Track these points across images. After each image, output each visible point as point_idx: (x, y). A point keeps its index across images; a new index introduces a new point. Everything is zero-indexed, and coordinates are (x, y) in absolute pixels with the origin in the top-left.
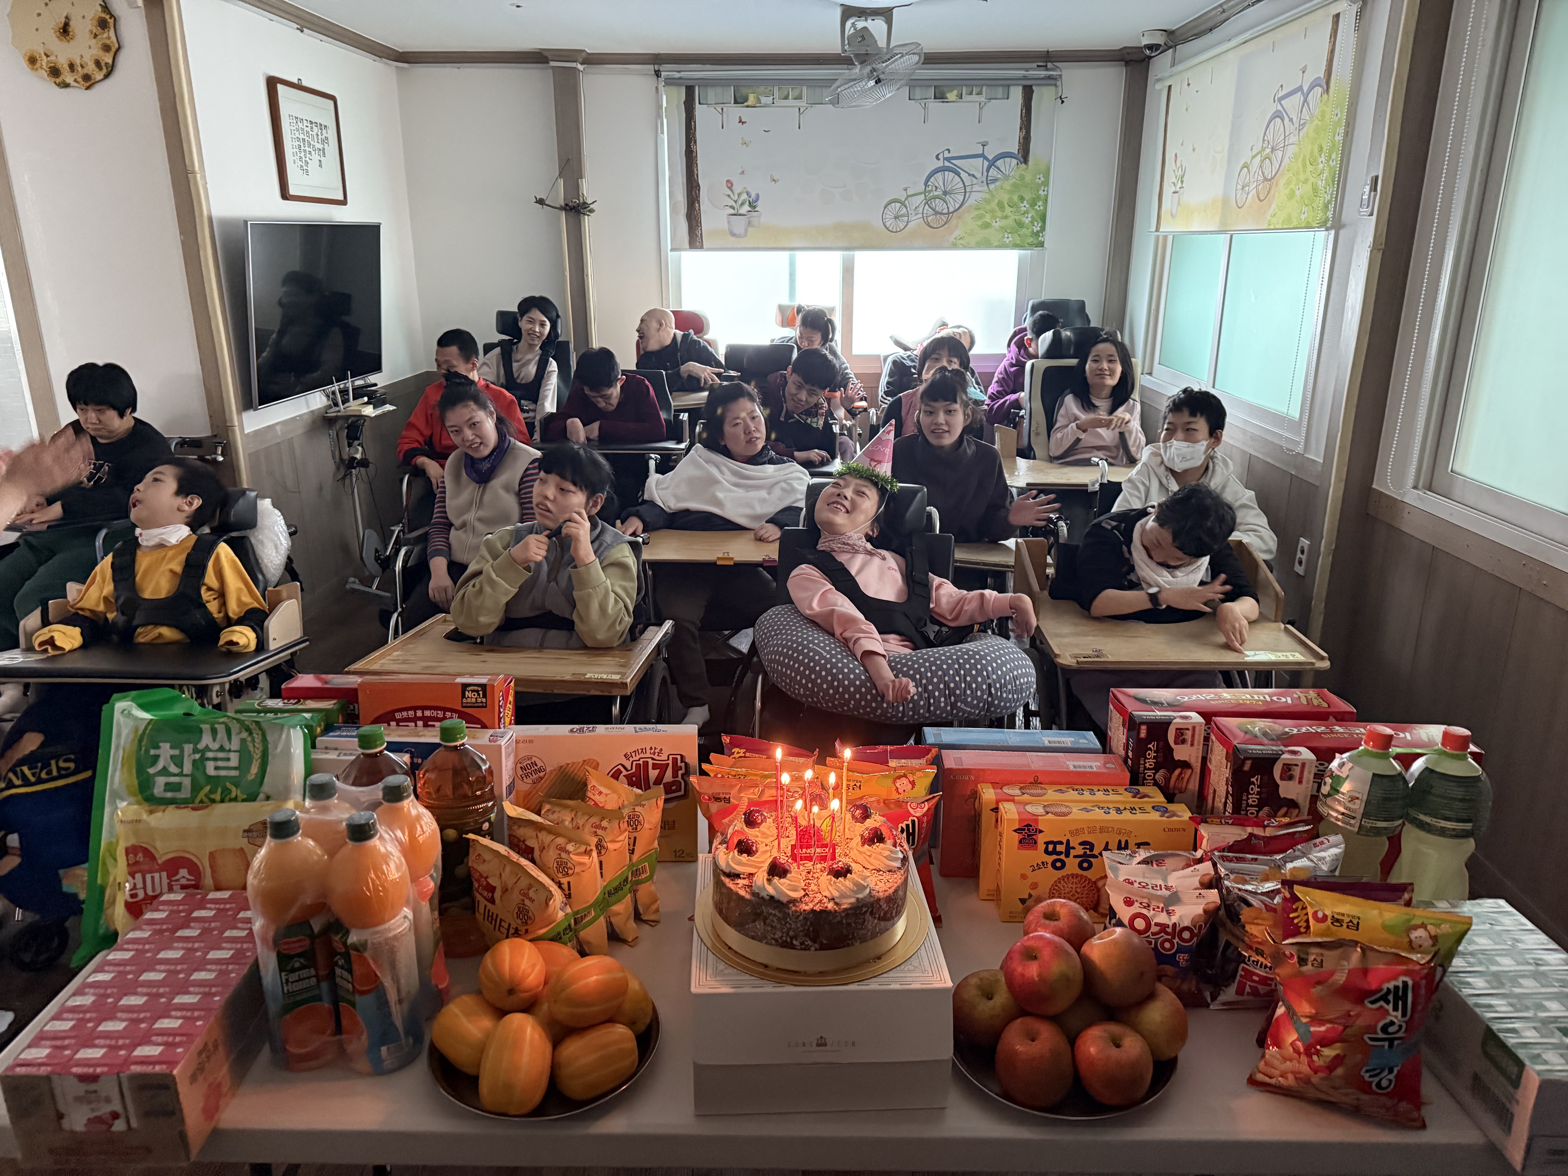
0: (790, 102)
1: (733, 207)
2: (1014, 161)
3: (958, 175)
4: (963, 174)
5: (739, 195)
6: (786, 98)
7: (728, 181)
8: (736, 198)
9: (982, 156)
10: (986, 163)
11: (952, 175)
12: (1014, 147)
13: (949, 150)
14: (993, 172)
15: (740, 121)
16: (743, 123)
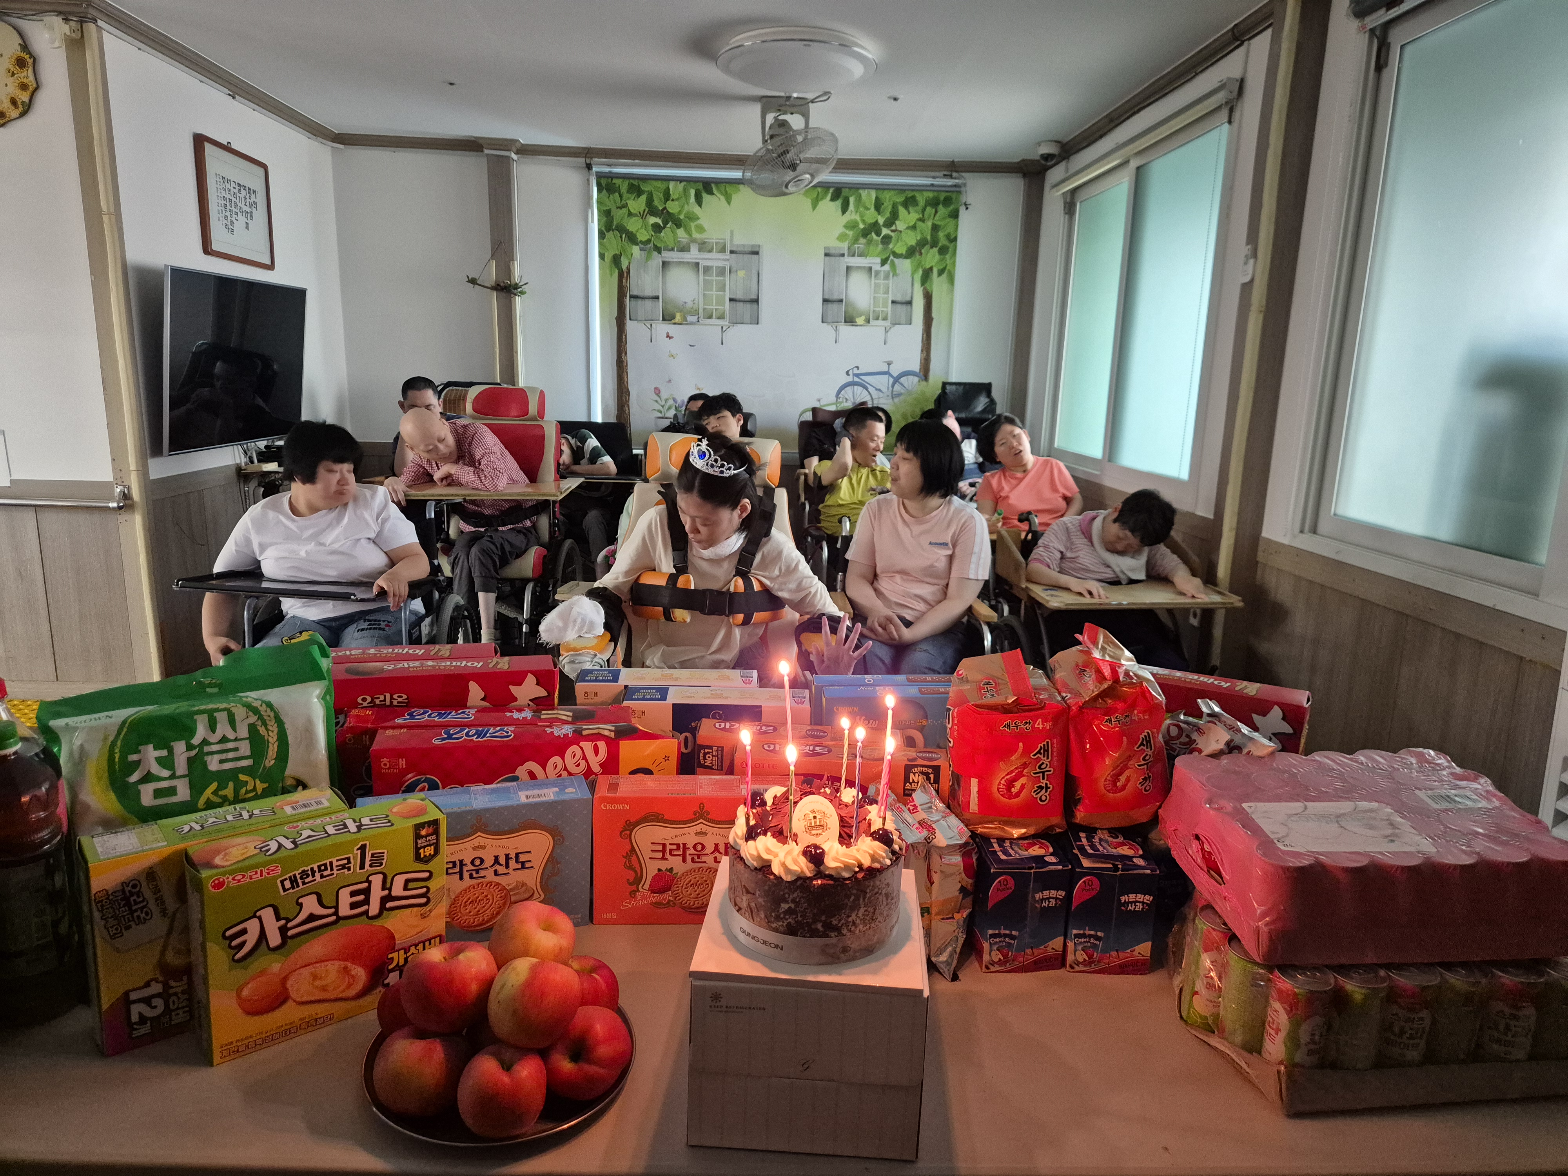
0: (714, 321)
1: (661, 412)
2: (916, 379)
3: (867, 389)
4: (871, 389)
5: (666, 401)
6: (710, 317)
7: (656, 388)
8: (663, 403)
9: (887, 373)
10: (891, 380)
11: (860, 389)
12: (916, 366)
13: (858, 368)
14: (897, 387)
15: (668, 336)
16: (670, 338)
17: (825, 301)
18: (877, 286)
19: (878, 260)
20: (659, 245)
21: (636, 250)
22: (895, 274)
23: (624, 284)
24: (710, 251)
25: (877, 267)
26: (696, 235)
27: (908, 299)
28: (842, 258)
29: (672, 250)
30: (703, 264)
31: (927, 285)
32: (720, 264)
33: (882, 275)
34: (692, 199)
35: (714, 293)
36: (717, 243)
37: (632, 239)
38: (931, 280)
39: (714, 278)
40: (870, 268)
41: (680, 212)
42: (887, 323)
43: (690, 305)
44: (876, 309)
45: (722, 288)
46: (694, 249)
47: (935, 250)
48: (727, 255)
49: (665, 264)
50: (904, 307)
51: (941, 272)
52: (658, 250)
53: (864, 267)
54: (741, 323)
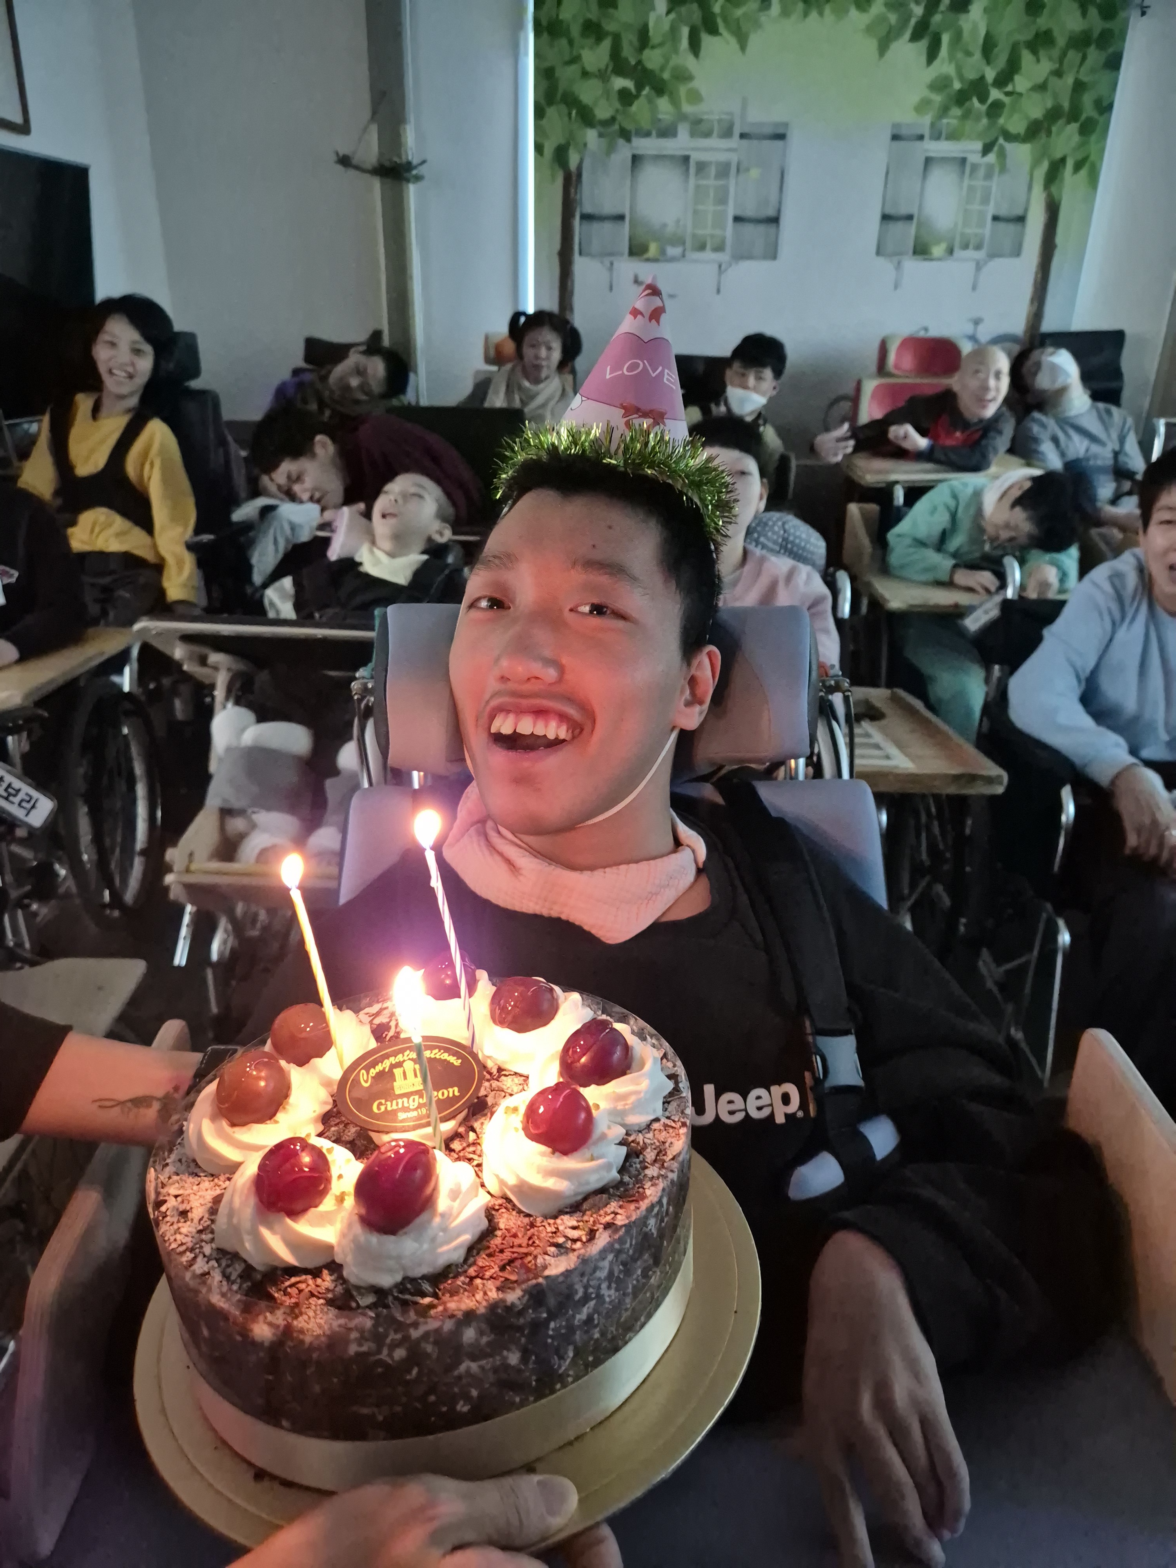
0: (708, 255)
6: (702, 247)
12: (1019, 327)
17: (886, 218)
18: (971, 189)
19: (978, 146)
20: (629, 126)
21: (591, 136)
22: (1003, 169)
23: (572, 195)
24: (708, 134)
25: (975, 158)
26: (687, 108)
27: (1019, 212)
28: (918, 143)
29: (648, 134)
30: (695, 156)
31: (1054, 189)
32: (722, 157)
33: (982, 172)
34: (685, 43)
35: (709, 208)
36: (720, 121)
37: (586, 117)
38: (1062, 180)
39: (711, 182)
40: (963, 161)
41: (663, 68)
42: (980, 255)
43: (670, 229)
44: (968, 231)
45: (722, 200)
46: (683, 131)
47: (1074, 127)
48: (734, 142)
49: (636, 159)
50: (1011, 228)
51: (1078, 167)
52: (626, 135)
53: (954, 159)
54: (750, 257)
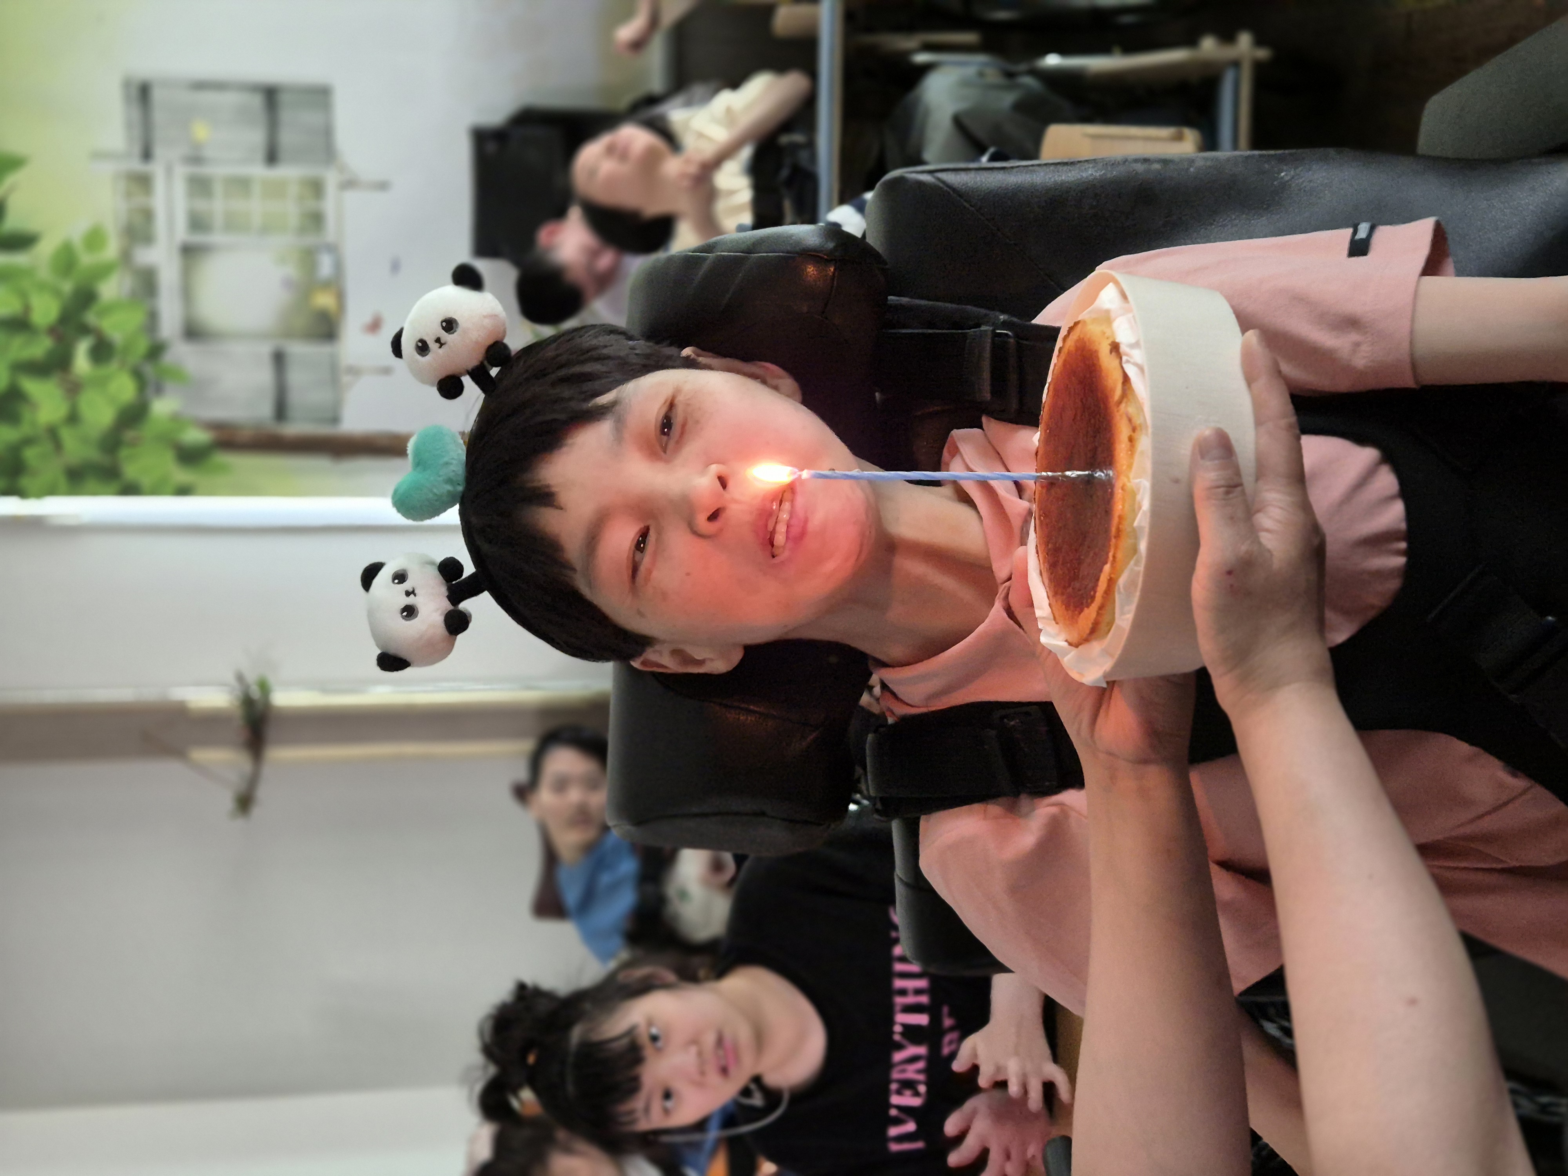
6: (319, 217)
20: (142, 346)
21: (160, 408)
23: (248, 437)
24: (148, 214)
26: (111, 250)
29: (153, 313)
30: (182, 233)
32: (180, 188)
34: (19, 259)
35: (256, 207)
36: (129, 195)
37: (135, 415)
39: (219, 207)
41: (57, 292)
43: (291, 270)
45: (244, 186)
46: (146, 256)
48: (157, 169)
49: (191, 333)
52: (156, 350)
54: (327, 133)
